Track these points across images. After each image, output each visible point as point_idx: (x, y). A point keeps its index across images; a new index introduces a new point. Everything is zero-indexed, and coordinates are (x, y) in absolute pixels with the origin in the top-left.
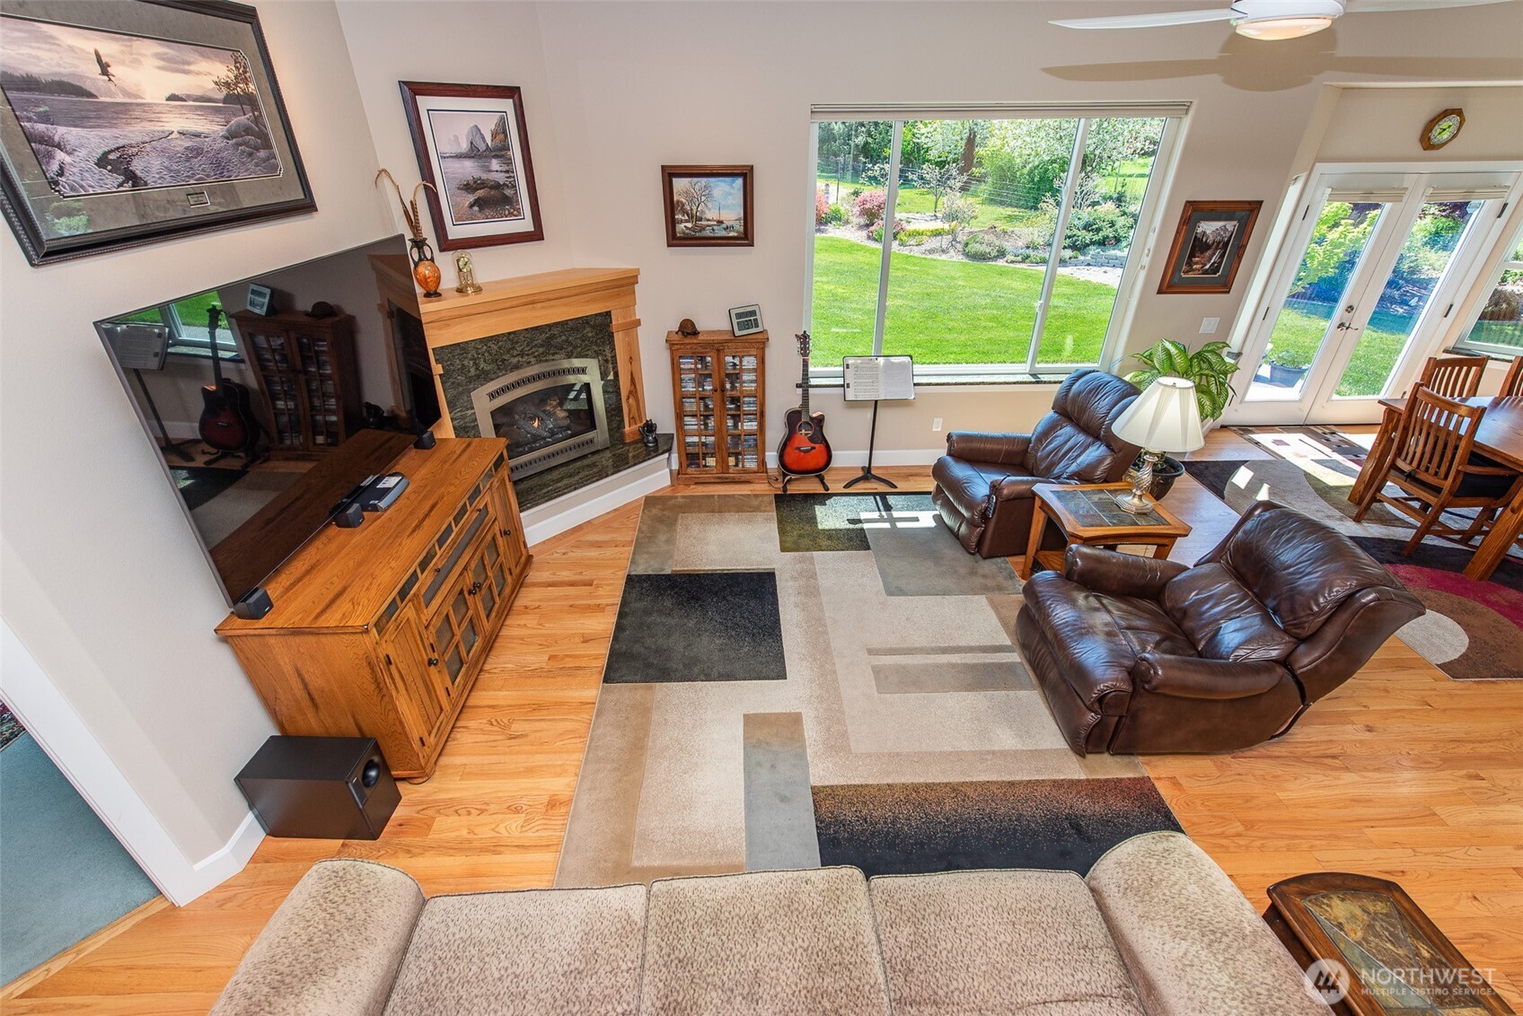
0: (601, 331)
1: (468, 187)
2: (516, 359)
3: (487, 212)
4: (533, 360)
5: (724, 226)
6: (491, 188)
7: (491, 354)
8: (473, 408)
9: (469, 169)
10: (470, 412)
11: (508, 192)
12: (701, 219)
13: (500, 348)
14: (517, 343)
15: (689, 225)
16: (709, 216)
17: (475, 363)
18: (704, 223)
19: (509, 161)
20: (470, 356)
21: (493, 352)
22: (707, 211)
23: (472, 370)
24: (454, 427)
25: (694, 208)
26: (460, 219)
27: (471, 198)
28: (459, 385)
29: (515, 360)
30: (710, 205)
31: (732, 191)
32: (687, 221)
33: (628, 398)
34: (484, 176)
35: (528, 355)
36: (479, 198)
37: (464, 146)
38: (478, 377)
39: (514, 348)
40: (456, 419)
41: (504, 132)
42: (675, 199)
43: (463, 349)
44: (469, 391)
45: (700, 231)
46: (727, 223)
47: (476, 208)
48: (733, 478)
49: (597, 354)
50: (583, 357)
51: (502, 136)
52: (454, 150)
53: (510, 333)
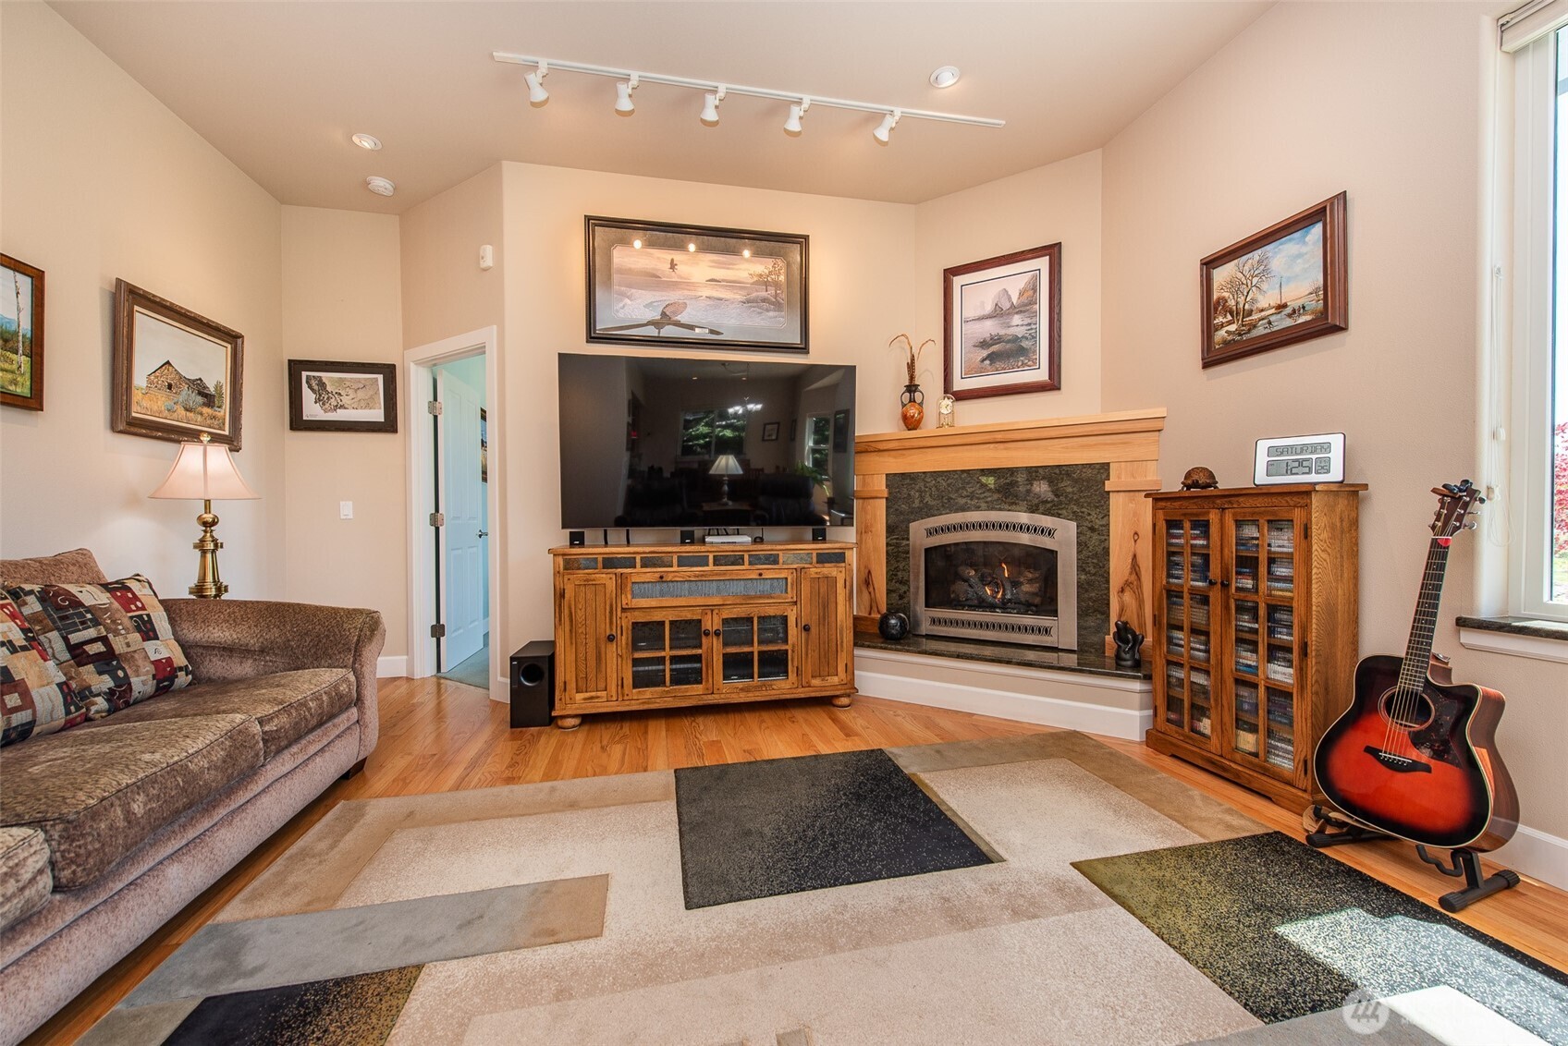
0: (1088, 488)
1: (983, 344)
2: (964, 500)
3: (998, 364)
4: (983, 505)
5: (1288, 310)
6: (1008, 341)
7: (938, 490)
8: (908, 539)
9: (990, 328)
10: (905, 542)
11: (1025, 344)
12: (1250, 313)
13: (949, 485)
14: (968, 483)
15: (1233, 328)
16: (1263, 303)
17: (921, 496)
18: (1255, 317)
19: (1035, 314)
20: (917, 487)
21: (942, 488)
22: (1260, 297)
23: (917, 501)
24: (887, 552)
25: (1241, 300)
26: (969, 372)
27: (985, 353)
28: (901, 513)
29: (962, 501)
30: (1264, 286)
31: (1304, 249)
32: (1230, 323)
33: (1122, 590)
34: (1002, 332)
35: (978, 498)
36: (993, 353)
37: (989, 308)
38: (921, 509)
39: (964, 488)
40: (891, 545)
41: (1034, 290)
42: (1215, 296)
43: (912, 479)
44: (909, 521)
45: (1249, 331)
46: (1293, 304)
47: (987, 362)
48: (1237, 774)
49: (1075, 517)
50: (1053, 515)
51: (1031, 292)
52: (979, 313)
53: (963, 471)
